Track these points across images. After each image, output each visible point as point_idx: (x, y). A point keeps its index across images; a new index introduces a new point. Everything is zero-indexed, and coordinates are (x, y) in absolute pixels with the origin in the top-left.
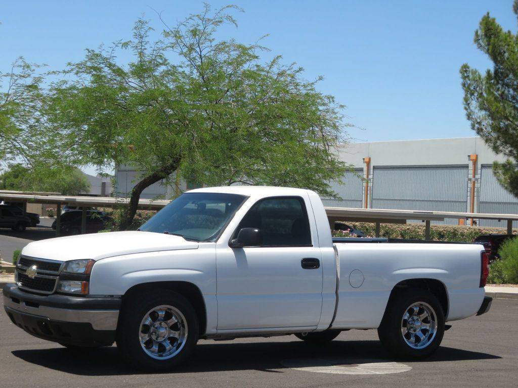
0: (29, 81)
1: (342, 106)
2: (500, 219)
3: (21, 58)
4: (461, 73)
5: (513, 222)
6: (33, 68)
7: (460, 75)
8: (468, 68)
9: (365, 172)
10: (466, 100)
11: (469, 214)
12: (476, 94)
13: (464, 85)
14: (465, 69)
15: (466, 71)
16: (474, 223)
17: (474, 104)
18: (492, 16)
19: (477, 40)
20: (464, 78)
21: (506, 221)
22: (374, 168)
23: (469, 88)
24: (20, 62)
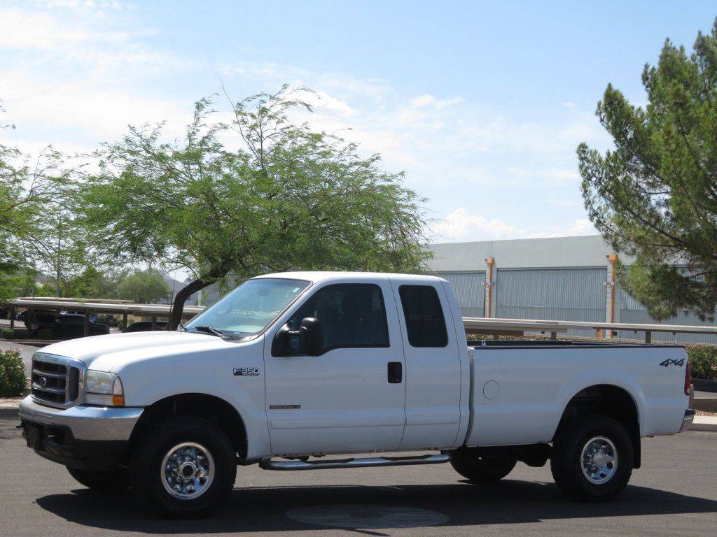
0: (57, 174)
1: (424, 200)
2: (636, 330)
3: (50, 146)
4: (578, 153)
5: (652, 333)
6: (63, 158)
7: (577, 155)
8: (586, 148)
9: (488, 276)
10: (584, 186)
11: (608, 323)
12: (594, 179)
13: (581, 167)
14: (582, 149)
15: (584, 152)
16: (614, 334)
17: (594, 191)
18: (615, 87)
19: (598, 113)
20: (582, 159)
21: (644, 333)
22: (498, 270)
23: (586, 171)
24: (49, 152)
